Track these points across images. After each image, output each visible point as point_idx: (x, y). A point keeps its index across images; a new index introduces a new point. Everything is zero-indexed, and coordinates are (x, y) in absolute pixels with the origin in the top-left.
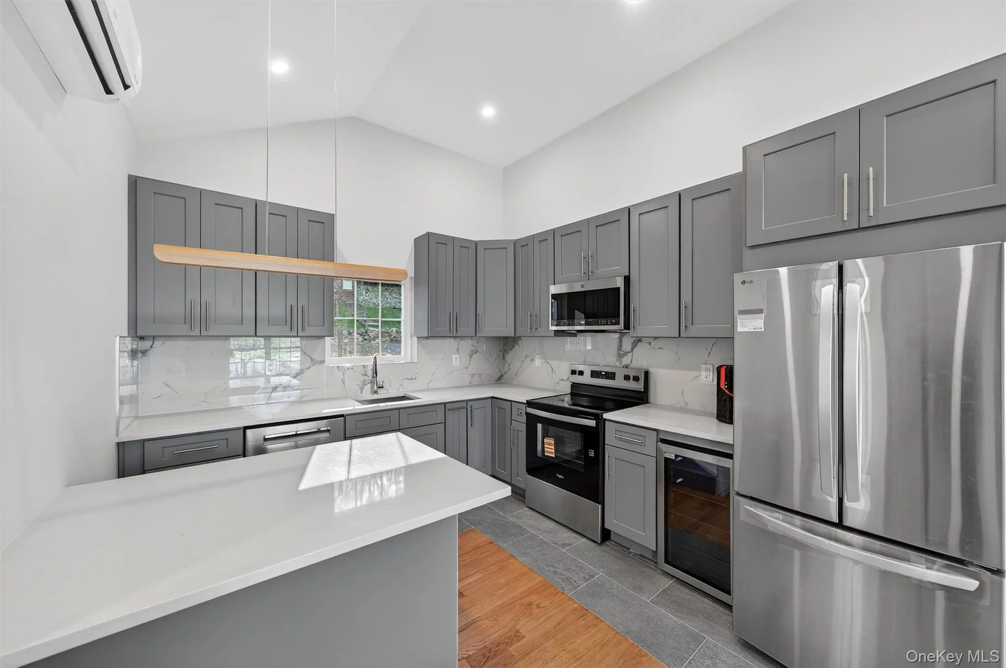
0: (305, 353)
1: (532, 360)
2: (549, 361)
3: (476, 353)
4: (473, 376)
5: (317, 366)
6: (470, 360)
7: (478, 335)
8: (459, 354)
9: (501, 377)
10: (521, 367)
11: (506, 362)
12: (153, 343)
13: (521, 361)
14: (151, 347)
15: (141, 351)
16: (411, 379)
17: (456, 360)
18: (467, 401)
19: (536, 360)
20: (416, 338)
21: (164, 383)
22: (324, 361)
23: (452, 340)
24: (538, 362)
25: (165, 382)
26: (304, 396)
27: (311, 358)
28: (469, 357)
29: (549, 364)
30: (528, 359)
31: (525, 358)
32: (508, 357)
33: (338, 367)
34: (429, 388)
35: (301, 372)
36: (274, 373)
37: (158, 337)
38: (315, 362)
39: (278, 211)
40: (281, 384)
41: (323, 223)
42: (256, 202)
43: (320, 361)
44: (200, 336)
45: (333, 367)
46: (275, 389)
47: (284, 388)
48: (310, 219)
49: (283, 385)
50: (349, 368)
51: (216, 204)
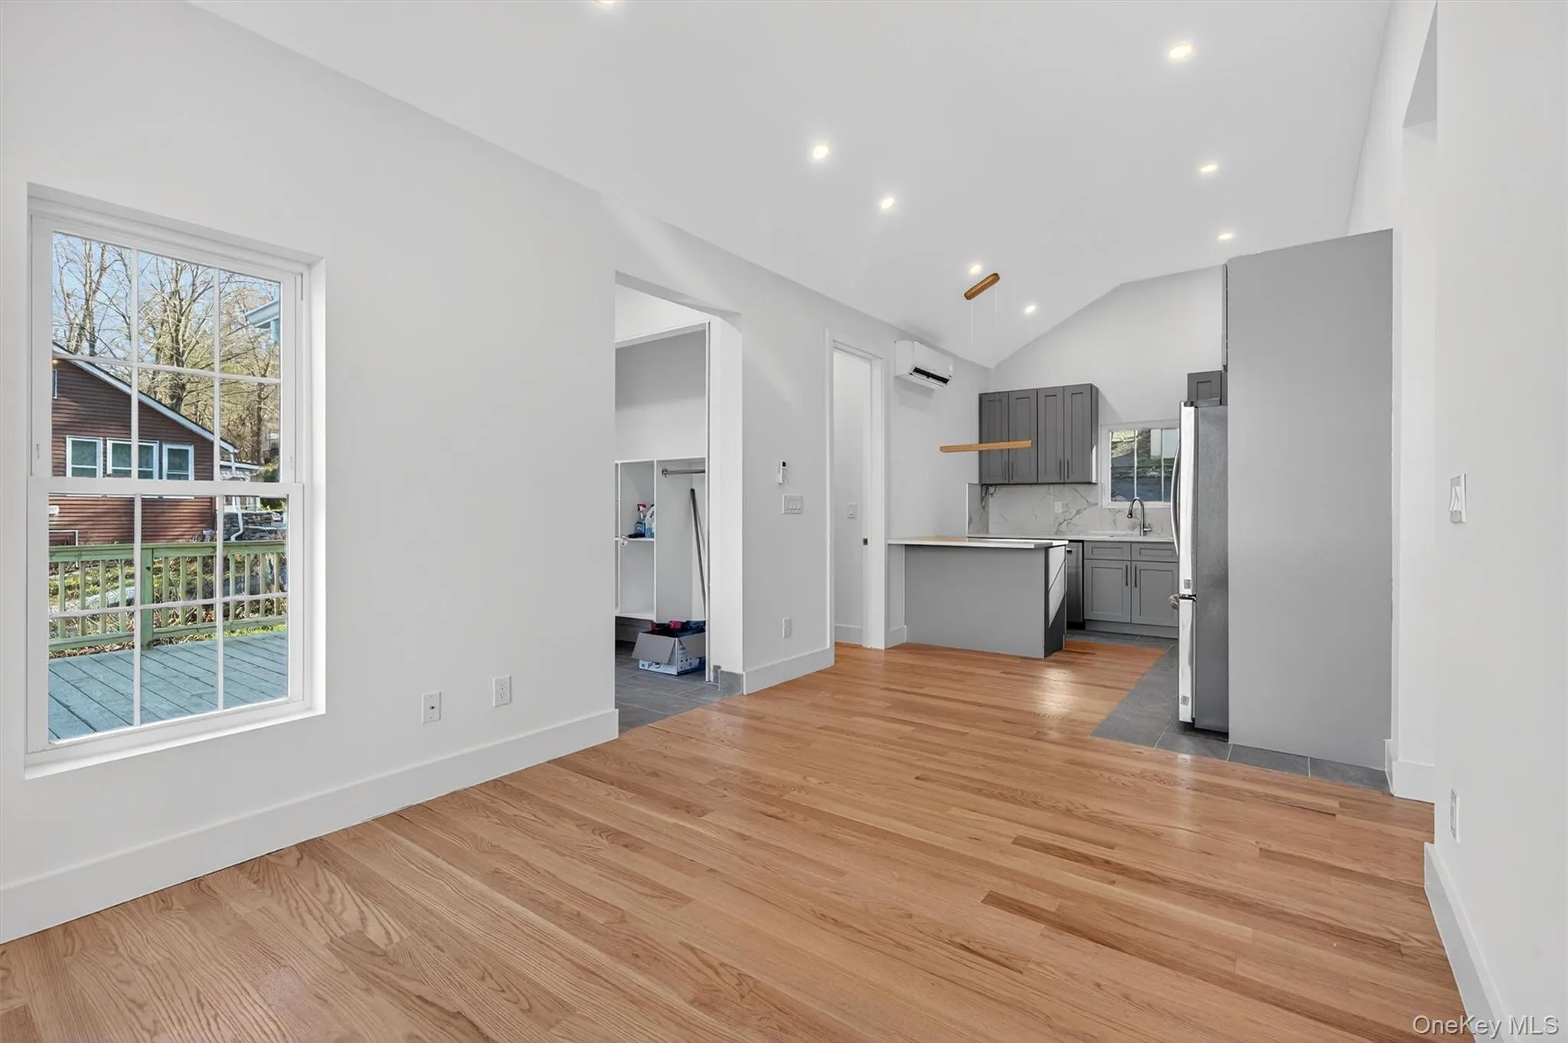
0: (1082, 496)
5: (1092, 508)
14: (996, 491)
15: (992, 493)
22: (1098, 504)
26: (1082, 531)
27: (1087, 501)
33: (1110, 509)
35: (1078, 512)
36: (1060, 511)
37: (996, 485)
38: (1090, 505)
39: (1051, 393)
40: (1065, 520)
41: (1082, 393)
42: (1037, 390)
43: (1094, 503)
44: (1008, 484)
45: (1105, 509)
46: (1061, 523)
47: (1067, 523)
48: (1072, 393)
49: (1067, 521)
50: (1120, 511)
51: (1016, 399)
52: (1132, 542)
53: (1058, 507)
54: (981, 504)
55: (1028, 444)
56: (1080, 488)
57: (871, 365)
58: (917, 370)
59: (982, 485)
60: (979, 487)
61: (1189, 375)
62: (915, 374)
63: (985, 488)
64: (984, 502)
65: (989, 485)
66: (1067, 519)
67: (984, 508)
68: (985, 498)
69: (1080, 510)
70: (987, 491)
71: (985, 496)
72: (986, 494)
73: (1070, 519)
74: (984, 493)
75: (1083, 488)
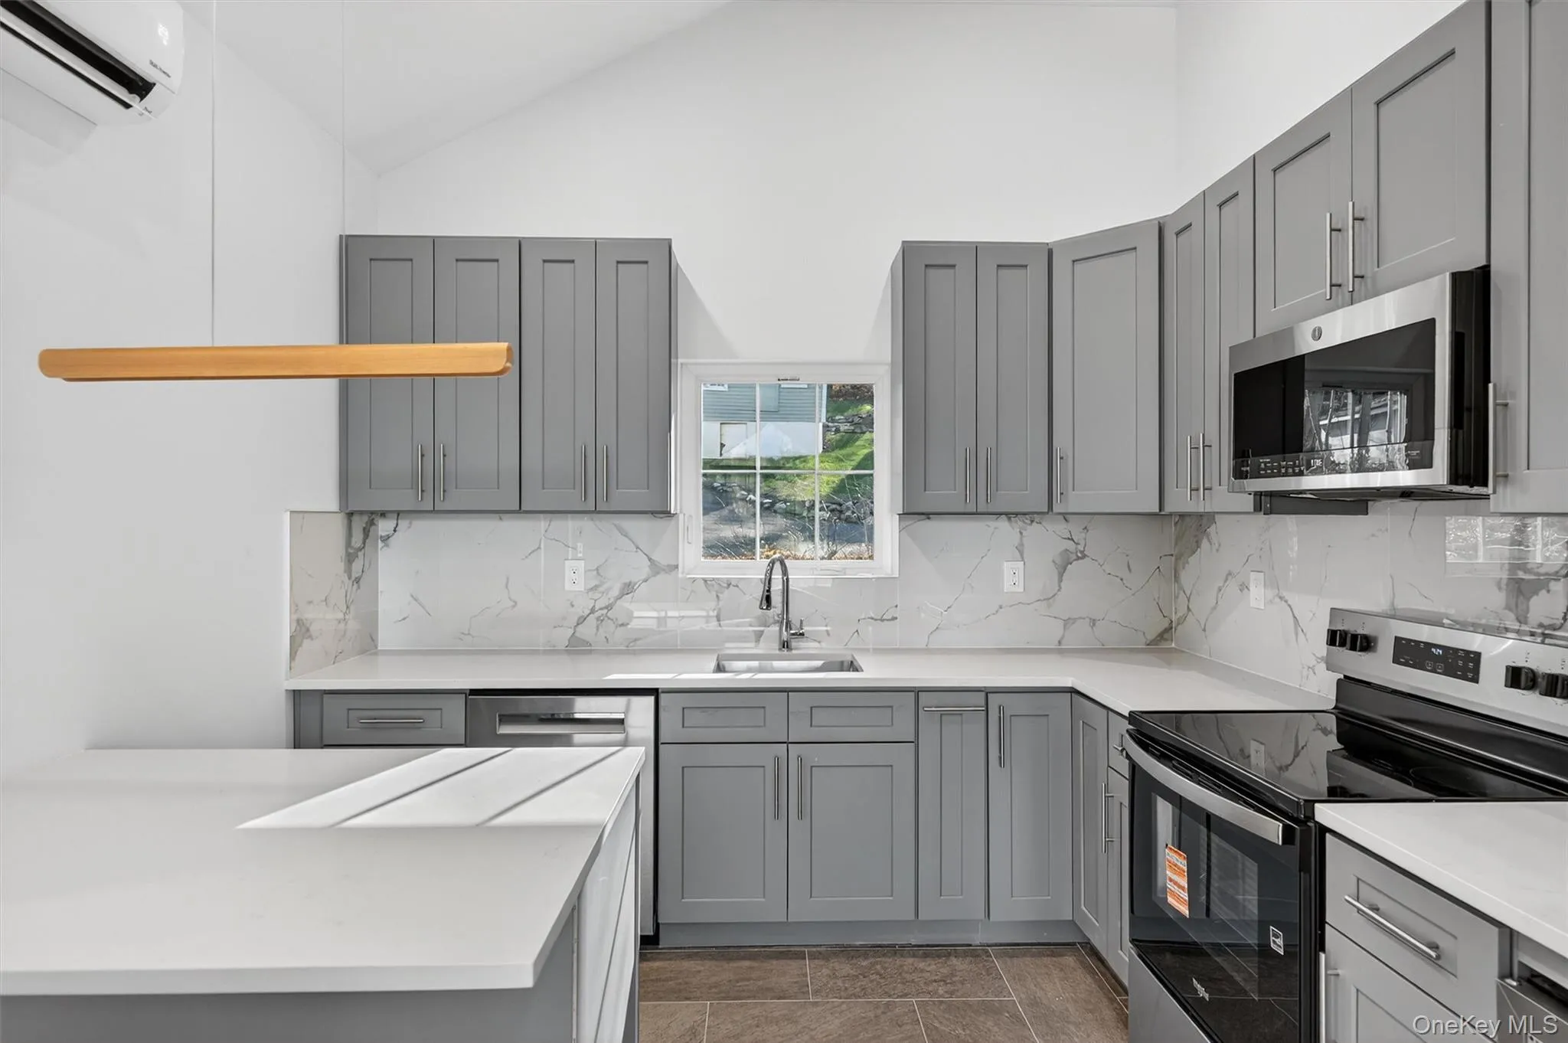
0: (637, 548)
1: (1244, 587)
2: (1285, 594)
3: (1078, 558)
4: (1068, 622)
5: (661, 577)
6: (1060, 580)
7: (1056, 509)
8: (1023, 560)
9: (1166, 634)
10: (1214, 608)
11: (1181, 588)
12: (397, 525)
13: (1216, 589)
14: (395, 531)
15: (381, 537)
16: (882, 620)
17: (1012, 576)
18: (987, 692)
19: (1252, 588)
20: (898, 516)
21: (412, 596)
22: (677, 567)
23: (1003, 524)
24: (1258, 594)
25: (414, 595)
26: (636, 640)
27: (650, 559)
28: (1056, 572)
29: (1286, 601)
30: (1232, 587)
31: (1226, 579)
32: (1184, 577)
33: (705, 581)
34: (930, 646)
35: (629, 589)
36: (580, 587)
37: (398, 513)
38: (657, 569)
39: (561, 254)
40: (593, 611)
41: (646, 262)
42: (519, 242)
43: (668, 566)
44: (434, 511)
45: (694, 580)
46: (582, 620)
47: (598, 619)
48: (619, 260)
49: (597, 614)
50: (729, 585)
51: (457, 260)
52: (787, 691)
53: (575, 578)
54: (349, 571)
55: (491, 354)
56: (632, 525)
59: (349, 515)
60: (338, 523)
61: (904, 242)
63: (359, 523)
64: (357, 566)
65: (372, 513)
66: (597, 608)
67: (358, 580)
68: (360, 554)
69: (630, 583)
70: (366, 533)
71: (360, 549)
72: (364, 543)
73: (606, 607)
74: (357, 539)
75: (639, 527)
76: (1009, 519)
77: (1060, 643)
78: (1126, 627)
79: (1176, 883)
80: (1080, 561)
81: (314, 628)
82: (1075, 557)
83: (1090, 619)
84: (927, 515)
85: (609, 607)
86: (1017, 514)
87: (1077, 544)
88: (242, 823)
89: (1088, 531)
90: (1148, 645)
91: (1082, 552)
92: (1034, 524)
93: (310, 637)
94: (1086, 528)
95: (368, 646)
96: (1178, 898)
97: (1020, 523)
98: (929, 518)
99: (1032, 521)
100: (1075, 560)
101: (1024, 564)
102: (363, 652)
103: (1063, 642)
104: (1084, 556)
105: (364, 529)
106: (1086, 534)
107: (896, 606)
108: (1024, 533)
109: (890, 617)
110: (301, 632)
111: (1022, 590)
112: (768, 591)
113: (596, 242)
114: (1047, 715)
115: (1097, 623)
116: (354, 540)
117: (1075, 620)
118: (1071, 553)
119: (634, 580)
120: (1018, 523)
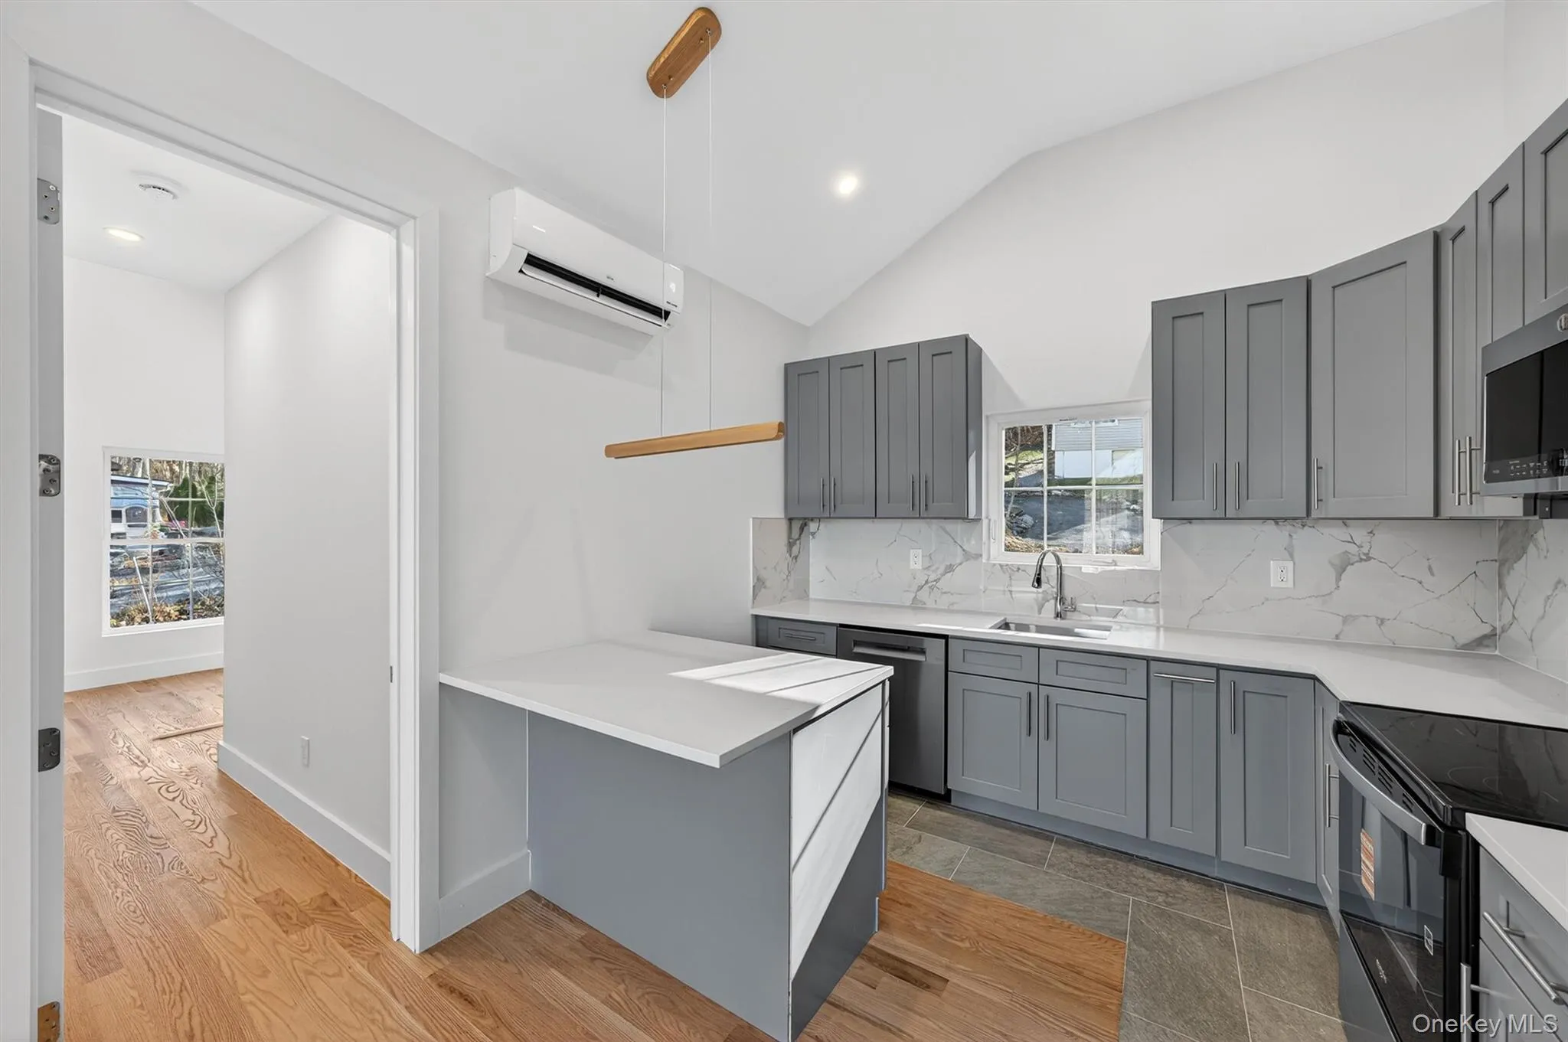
0: (955, 542)
3: (1361, 560)
4: (1346, 620)
5: (971, 561)
6: (1338, 579)
7: (1315, 514)
8: (1292, 559)
9: (1486, 640)
10: (1542, 617)
11: (1506, 595)
12: (820, 525)
13: (1544, 597)
14: (819, 528)
15: (810, 532)
16: (1145, 603)
17: (1282, 576)
18: (1218, 668)
20: (1162, 521)
21: (826, 568)
22: (981, 555)
23: (1269, 528)
27: (963, 549)
28: (1333, 571)
31: (1556, 587)
32: (1509, 582)
33: (1002, 565)
35: (950, 569)
36: (919, 566)
37: (820, 518)
38: (968, 556)
39: (895, 356)
40: (927, 582)
41: (951, 352)
42: (875, 352)
43: (976, 554)
44: (830, 518)
45: (994, 565)
46: (921, 588)
47: (930, 587)
48: (934, 353)
49: (930, 584)
50: (1019, 569)
51: (841, 369)
52: (1039, 647)
53: (916, 561)
54: (790, 551)
56: (950, 526)
57: (398, 238)
58: (532, 261)
59: (790, 520)
60: (784, 525)
61: (1153, 303)
62: (531, 271)
63: (796, 526)
64: (795, 549)
65: (805, 519)
66: (930, 579)
67: (796, 557)
68: (798, 542)
69: (951, 565)
70: (802, 529)
71: (798, 539)
72: (800, 535)
73: (935, 581)
74: (795, 534)
75: (956, 527)
76: (1277, 523)
77: (1337, 637)
78: (1427, 628)
79: (1367, 867)
80: (1363, 563)
81: (768, 584)
82: (1357, 559)
83: (1377, 618)
84: (1190, 520)
85: (937, 581)
86: (1286, 519)
87: (1360, 547)
88: (675, 671)
89: (1374, 535)
90: (1458, 649)
91: (1366, 554)
92: (1306, 528)
93: (765, 587)
94: (1371, 532)
95: (803, 594)
96: (1368, 881)
97: (1289, 527)
98: (1190, 523)
99: (1304, 526)
100: (1357, 562)
101: (1294, 564)
102: (800, 598)
103: (1341, 637)
104: (1369, 558)
105: (800, 528)
106: (1371, 537)
107: (1158, 593)
108: (1294, 536)
109: (1152, 601)
110: (759, 583)
111: (1292, 586)
112: (1039, 574)
113: (918, 344)
114: (1286, 697)
115: (1387, 623)
116: (793, 535)
117: (1356, 617)
118: (1354, 555)
119: (953, 563)
120: (1287, 528)
